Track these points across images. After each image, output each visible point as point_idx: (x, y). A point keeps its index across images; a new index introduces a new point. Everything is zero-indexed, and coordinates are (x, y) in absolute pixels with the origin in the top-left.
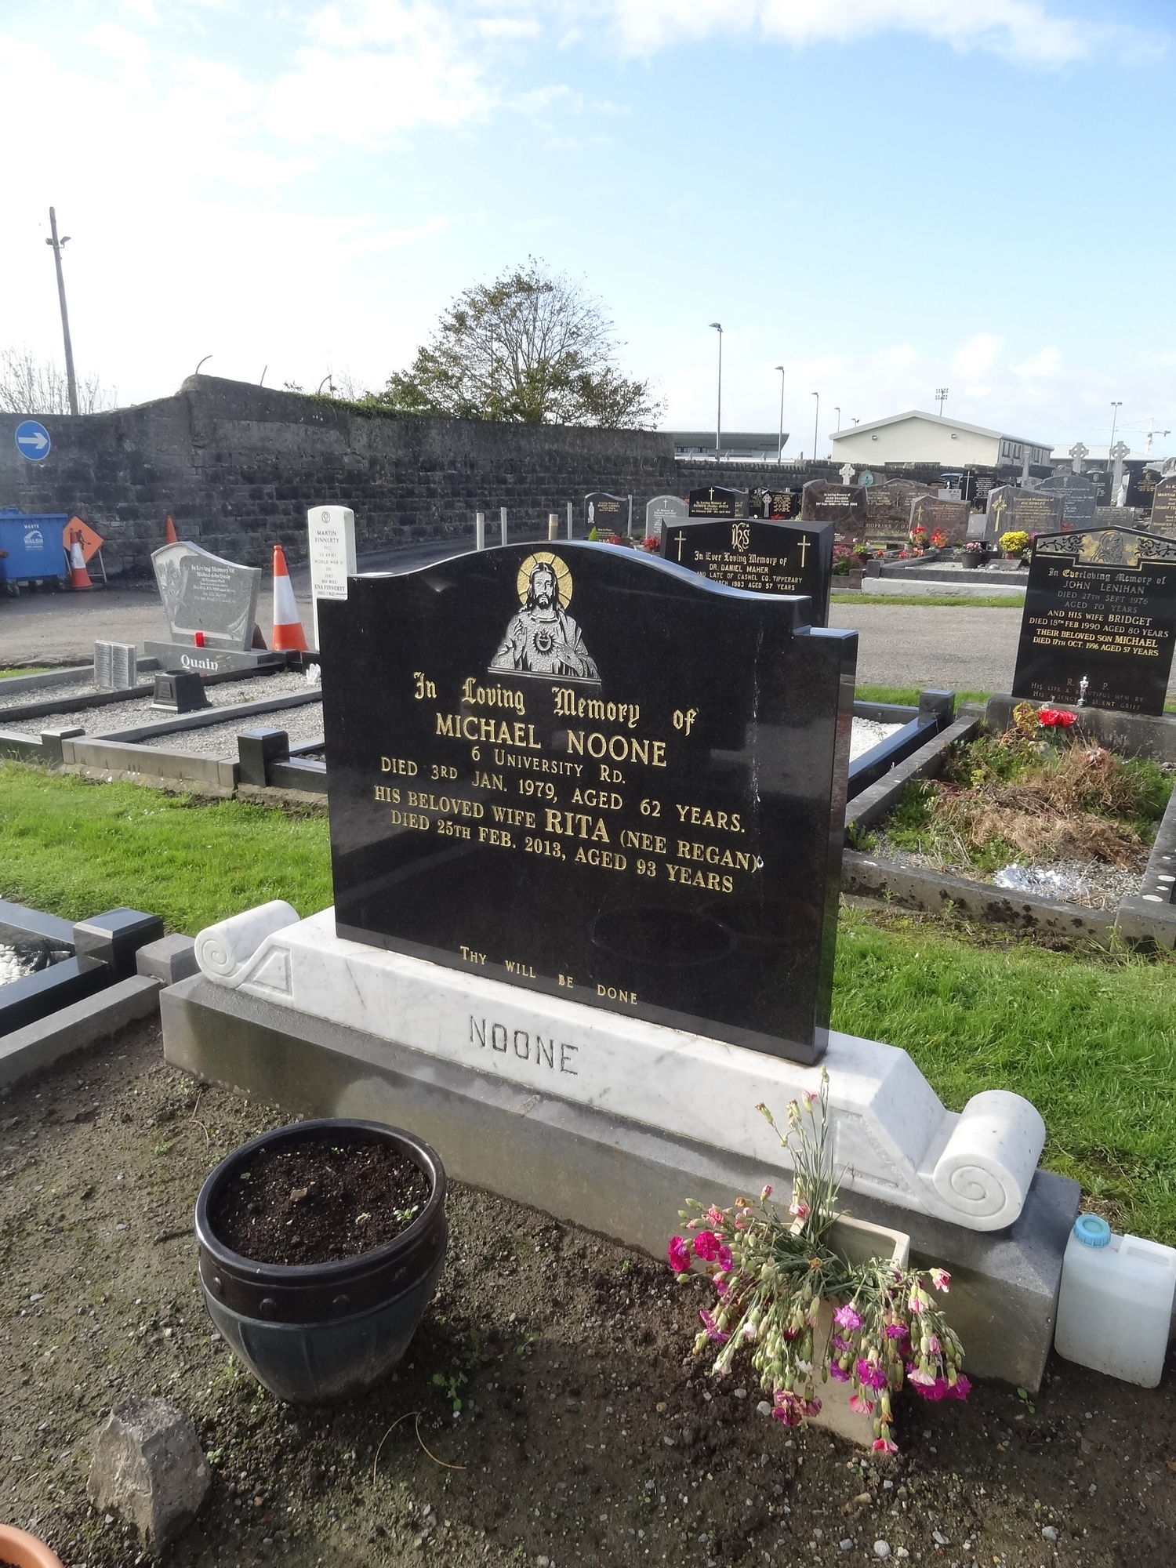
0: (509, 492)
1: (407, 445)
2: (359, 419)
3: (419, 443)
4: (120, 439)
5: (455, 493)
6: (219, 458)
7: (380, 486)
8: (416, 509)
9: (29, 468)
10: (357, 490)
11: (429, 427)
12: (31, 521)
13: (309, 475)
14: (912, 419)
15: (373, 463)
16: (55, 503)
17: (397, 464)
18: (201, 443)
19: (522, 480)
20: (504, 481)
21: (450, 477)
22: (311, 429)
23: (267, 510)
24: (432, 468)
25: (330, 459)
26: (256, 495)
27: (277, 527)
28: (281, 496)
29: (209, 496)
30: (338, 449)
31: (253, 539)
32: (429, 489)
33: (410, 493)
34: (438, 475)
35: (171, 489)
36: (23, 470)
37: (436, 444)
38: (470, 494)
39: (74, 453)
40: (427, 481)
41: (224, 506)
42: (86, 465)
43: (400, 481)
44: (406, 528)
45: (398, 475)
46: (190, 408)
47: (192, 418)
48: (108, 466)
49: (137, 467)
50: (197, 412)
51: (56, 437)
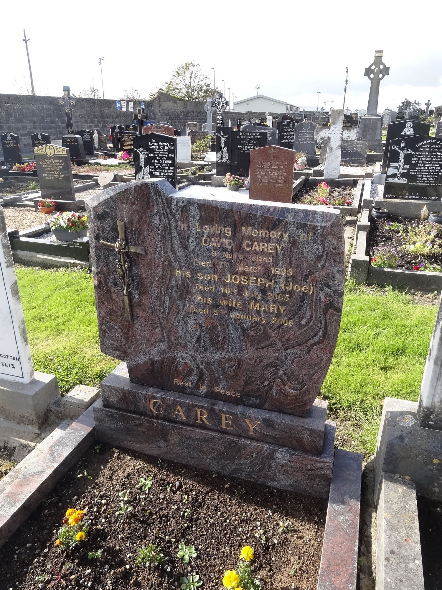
0: (199, 119)
1: (185, 108)
3: (187, 107)
4: (152, 106)
6: (162, 110)
10: (179, 118)
11: (188, 103)
14: (260, 97)
17: (184, 112)
21: (190, 115)
22: (173, 103)
24: (188, 113)
25: (175, 111)
26: (166, 119)
30: (176, 108)
32: (188, 118)
33: (185, 119)
37: (189, 107)
39: (147, 109)
40: (187, 116)
42: (148, 112)
45: (184, 115)
46: (159, 99)
47: (159, 101)
48: (150, 112)
49: (153, 113)
50: (161, 100)
51: (145, 106)
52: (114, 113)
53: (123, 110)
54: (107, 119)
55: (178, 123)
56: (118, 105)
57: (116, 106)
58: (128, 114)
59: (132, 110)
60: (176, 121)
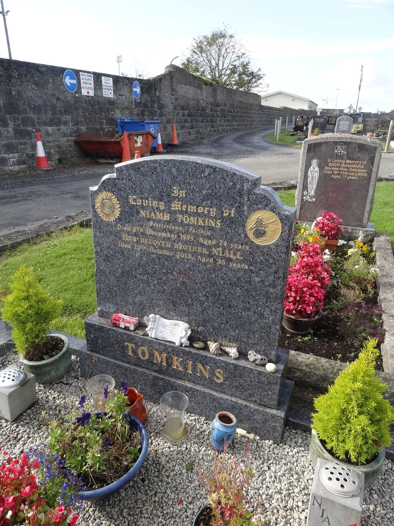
0: (232, 116)
1: (213, 97)
2: (204, 85)
3: (216, 96)
4: (155, 91)
5: (222, 117)
6: (176, 100)
7: (208, 113)
8: (214, 122)
9: (135, 101)
10: (204, 114)
11: (218, 90)
12: (152, 123)
13: (194, 107)
14: (280, 93)
15: (206, 104)
16: (141, 116)
17: (211, 104)
18: (173, 93)
19: (234, 112)
20: (231, 112)
21: (221, 110)
22: (195, 88)
23: (186, 121)
24: (218, 106)
25: (198, 102)
26: (183, 116)
27: (188, 128)
28: (189, 116)
29: (174, 115)
30: (200, 97)
31: (183, 133)
32: (217, 114)
33: (213, 116)
34: (219, 109)
35: (166, 112)
36: (134, 102)
37: (220, 97)
38: (225, 117)
39: (145, 96)
40: (216, 111)
41: (177, 119)
42: (148, 101)
43: (212, 111)
44: (212, 129)
45: (211, 109)
46: (172, 78)
47: (172, 82)
48: (153, 102)
49: (159, 102)
50: (174, 80)
51: (142, 89)
52: (58, 99)
53: (84, 92)
54: (32, 115)
55: (203, 122)
56: (68, 81)
57: (62, 84)
58: (99, 103)
59: (111, 96)
60: (200, 119)
